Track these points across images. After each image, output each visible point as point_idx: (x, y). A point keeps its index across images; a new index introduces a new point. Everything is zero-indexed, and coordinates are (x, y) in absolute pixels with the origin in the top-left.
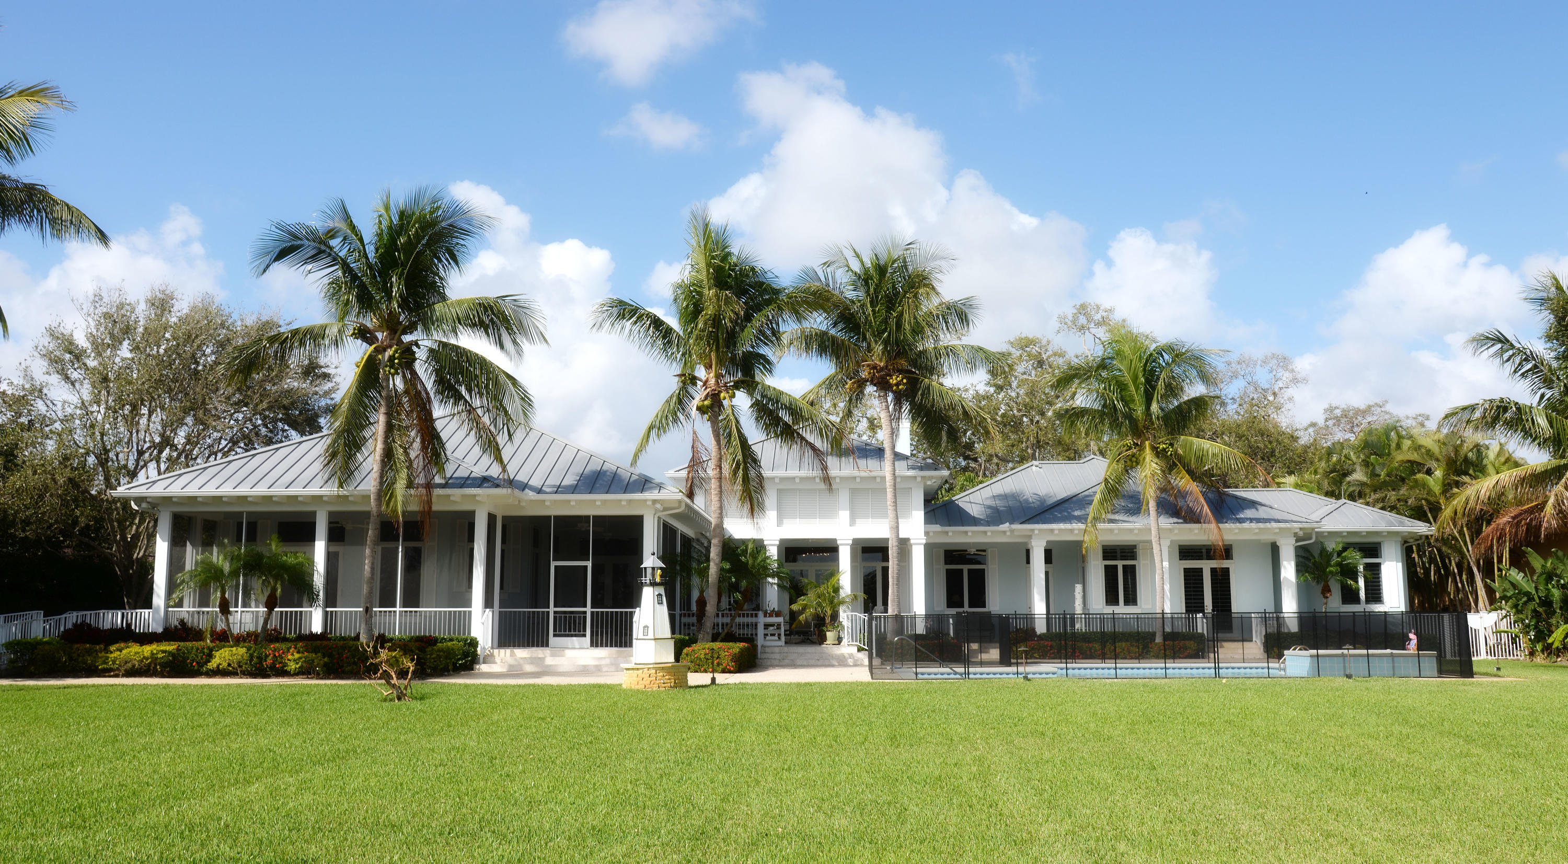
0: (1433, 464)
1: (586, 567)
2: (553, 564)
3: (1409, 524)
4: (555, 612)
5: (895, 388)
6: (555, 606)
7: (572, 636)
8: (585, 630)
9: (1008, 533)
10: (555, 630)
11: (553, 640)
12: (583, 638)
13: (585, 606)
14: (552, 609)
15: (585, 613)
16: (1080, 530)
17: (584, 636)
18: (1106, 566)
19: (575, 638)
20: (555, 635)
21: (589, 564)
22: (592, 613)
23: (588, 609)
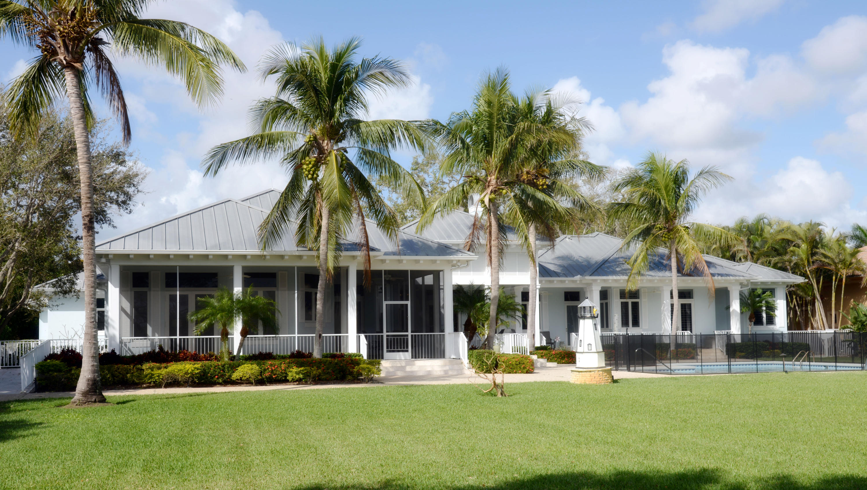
0: (799, 242)
1: (407, 305)
2: (385, 303)
3: (793, 277)
4: (387, 336)
5: (540, 187)
6: (387, 332)
7: (399, 351)
8: (407, 347)
9: (578, 282)
10: (387, 348)
11: (386, 354)
12: (406, 353)
13: (407, 331)
14: (385, 334)
15: (407, 336)
16: (623, 280)
17: (407, 351)
18: (622, 303)
19: (401, 353)
20: (387, 351)
21: (409, 303)
22: (412, 336)
23: (409, 333)
